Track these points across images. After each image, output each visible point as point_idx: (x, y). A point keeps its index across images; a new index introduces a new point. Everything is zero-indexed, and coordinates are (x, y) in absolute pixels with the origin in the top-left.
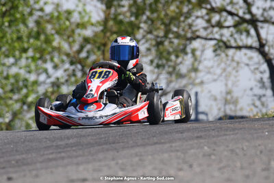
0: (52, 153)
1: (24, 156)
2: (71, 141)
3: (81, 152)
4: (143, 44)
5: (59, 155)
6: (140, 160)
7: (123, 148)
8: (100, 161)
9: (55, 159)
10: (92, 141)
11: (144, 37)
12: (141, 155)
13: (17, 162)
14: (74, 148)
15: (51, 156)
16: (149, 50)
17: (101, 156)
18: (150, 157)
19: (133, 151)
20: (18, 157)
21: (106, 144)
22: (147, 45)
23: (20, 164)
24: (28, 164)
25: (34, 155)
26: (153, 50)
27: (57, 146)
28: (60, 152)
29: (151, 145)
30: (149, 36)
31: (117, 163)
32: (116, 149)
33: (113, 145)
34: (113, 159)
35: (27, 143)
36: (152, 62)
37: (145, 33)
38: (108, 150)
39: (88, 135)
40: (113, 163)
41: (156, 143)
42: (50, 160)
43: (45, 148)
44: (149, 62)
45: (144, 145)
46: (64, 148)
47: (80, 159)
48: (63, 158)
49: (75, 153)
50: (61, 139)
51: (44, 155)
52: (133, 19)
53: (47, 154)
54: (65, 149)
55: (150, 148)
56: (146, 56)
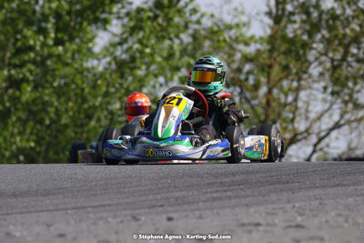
0: (217, 191)
1: (183, 193)
2: (237, 178)
3: (249, 192)
4: (315, 67)
5: (225, 194)
6: (320, 204)
7: (300, 189)
8: (273, 203)
9: (220, 199)
10: (261, 179)
11: (317, 59)
12: (321, 199)
13: (177, 200)
14: (241, 187)
15: (215, 195)
16: (321, 74)
17: (273, 197)
18: (331, 201)
19: (311, 193)
20: (177, 194)
21: (279, 183)
22: (320, 69)
23: (179, 202)
24: (189, 203)
25: (195, 192)
26: (327, 75)
27: (221, 183)
28: (225, 191)
29: (333, 187)
30: (323, 58)
31: (294, 207)
32: (291, 190)
33: (288, 185)
34: (289, 202)
35: (186, 178)
36: (325, 88)
37: (318, 55)
38: (281, 190)
39: (257, 172)
40: (288, 206)
41: (338, 185)
42: (215, 199)
43: (208, 184)
44: (321, 89)
45: (323, 187)
46: (230, 186)
47: (250, 199)
48: (229, 198)
49: (243, 193)
50: (225, 175)
51: (207, 192)
52: (305, 37)
53: (210, 192)
54: (232, 188)
55: (331, 191)
56: (318, 81)
